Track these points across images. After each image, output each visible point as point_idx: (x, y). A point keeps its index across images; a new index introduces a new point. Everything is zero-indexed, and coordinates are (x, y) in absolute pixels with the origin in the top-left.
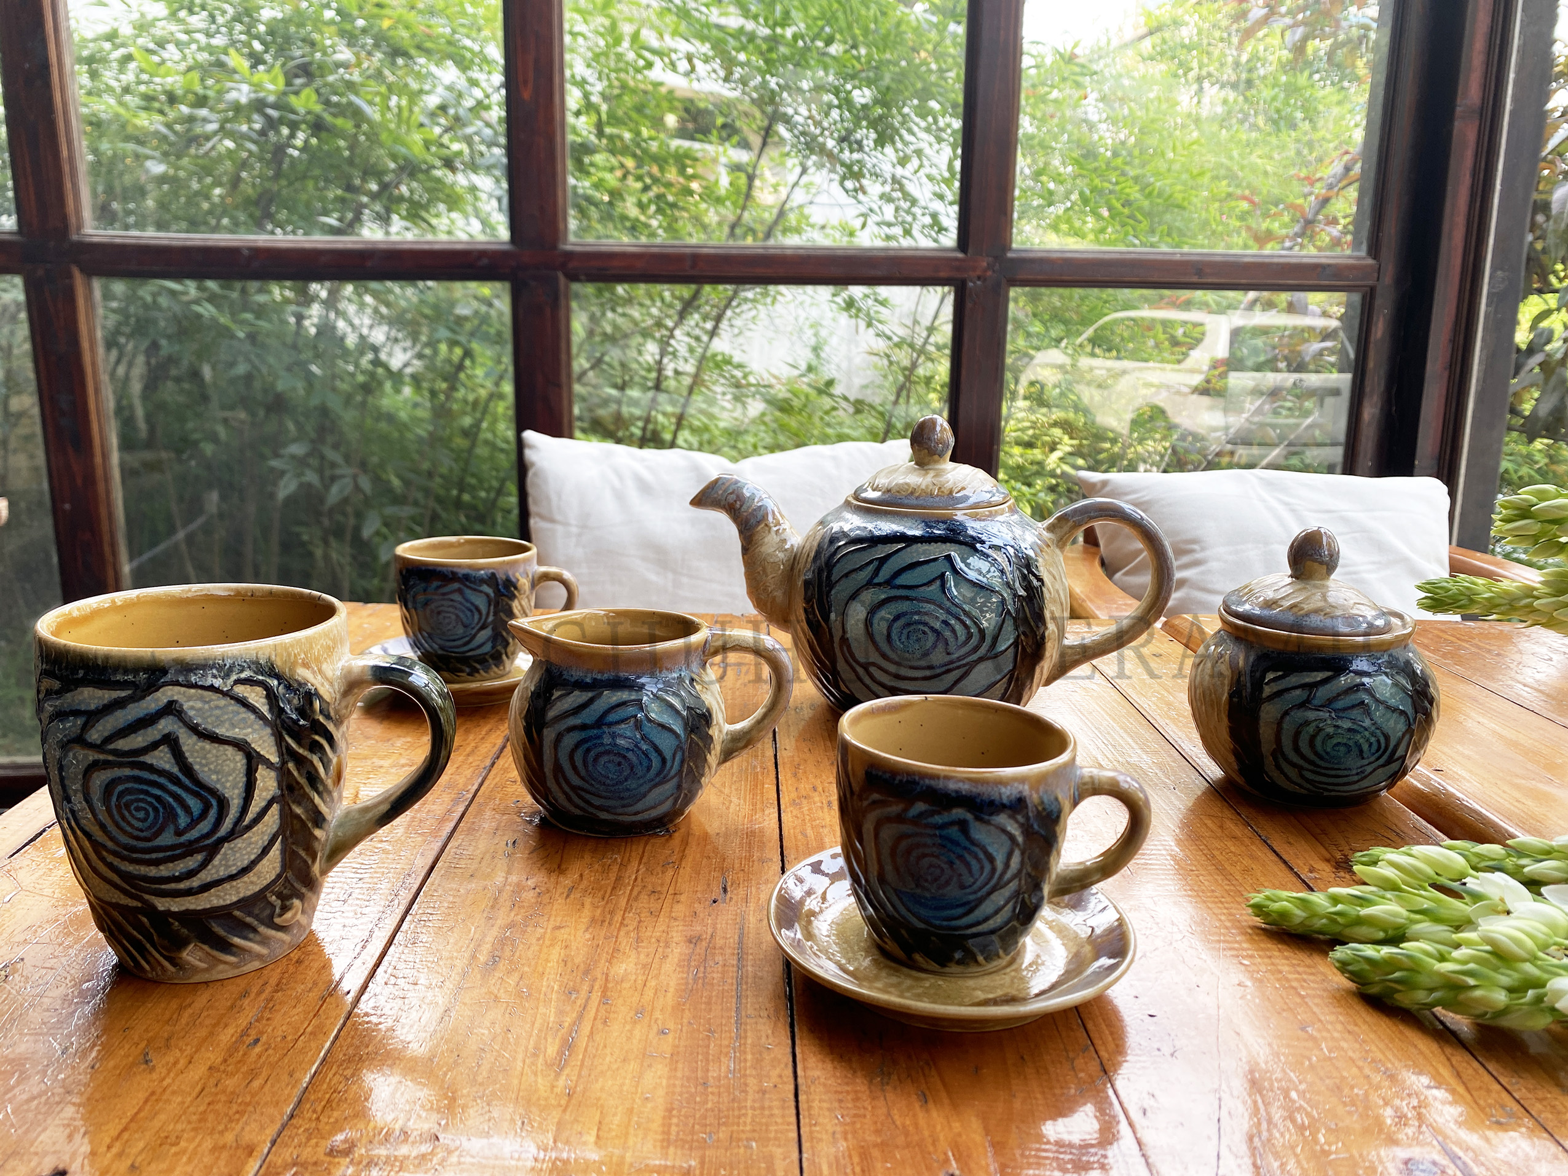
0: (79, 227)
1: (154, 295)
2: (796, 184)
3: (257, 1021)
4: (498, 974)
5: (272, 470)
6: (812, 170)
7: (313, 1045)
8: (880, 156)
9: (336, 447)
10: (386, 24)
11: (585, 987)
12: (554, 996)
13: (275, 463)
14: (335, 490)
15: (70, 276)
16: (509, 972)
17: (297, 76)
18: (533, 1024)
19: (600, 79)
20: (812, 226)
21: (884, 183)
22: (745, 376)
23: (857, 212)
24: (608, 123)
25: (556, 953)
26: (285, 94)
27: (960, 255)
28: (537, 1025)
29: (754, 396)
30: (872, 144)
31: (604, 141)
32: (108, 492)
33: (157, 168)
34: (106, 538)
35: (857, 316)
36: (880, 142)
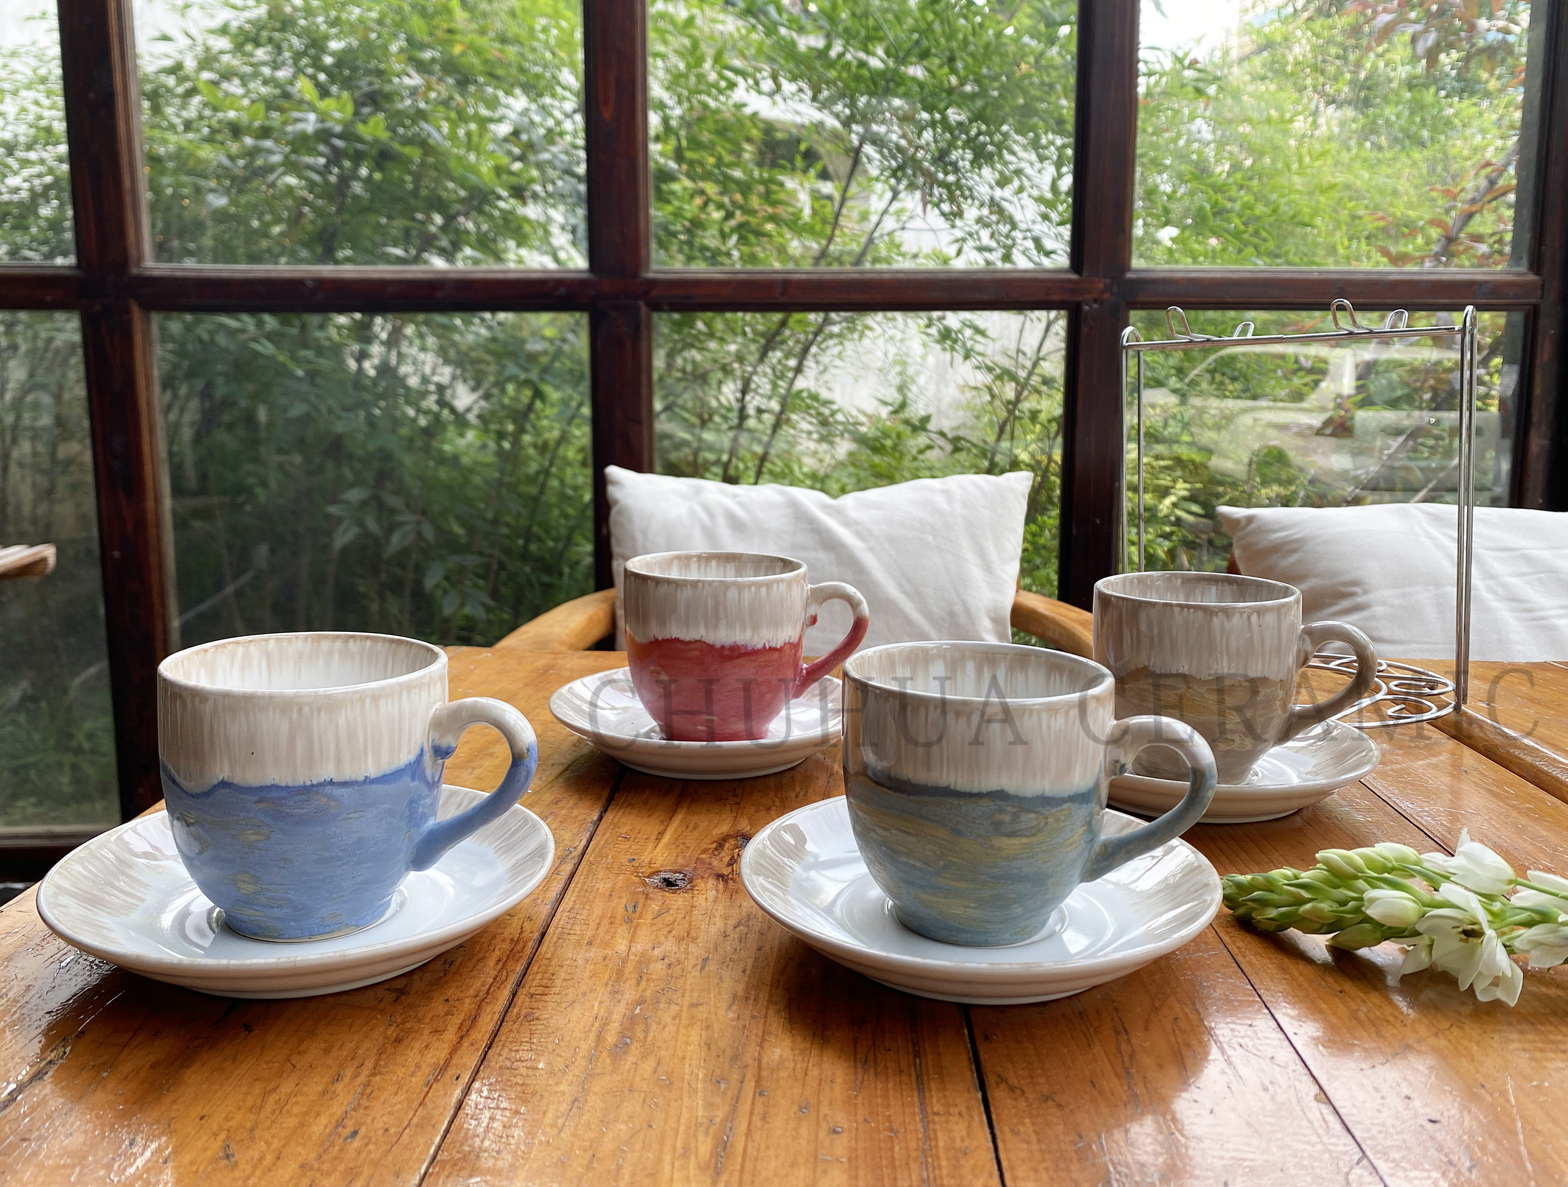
0: (140, 259)
1: (211, 333)
2: (885, 212)
3: (354, 1110)
4: (630, 1059)
5: (328, 517)
6: (902, 195)
7: (421, 1140)
8: (976, 178)
9: (397, 493)
10: (457, 50)
11: (735, 1076)
12: (700, 1086)
13: (333, 509)
14: (396, 538)
15: (128, 311)
16: (644, 1057)
17: (363, 105)
18: (679, 1119)
19: (680, 102)
20: (903, 255)
21: (982, 205)
22: (833, 413)
23: (952, 238)
24: (689, 149)
25: (696, 1036)
26: (352, 123)
27: (1074, 276)
28: (683, 1120)
29: (842, 435)
30: (967, 164)
31: (685, 167)
32: (159, 538)
33: (220, 201)
34: (156, 588)
35: (953, 349)
36: (976, 163)
